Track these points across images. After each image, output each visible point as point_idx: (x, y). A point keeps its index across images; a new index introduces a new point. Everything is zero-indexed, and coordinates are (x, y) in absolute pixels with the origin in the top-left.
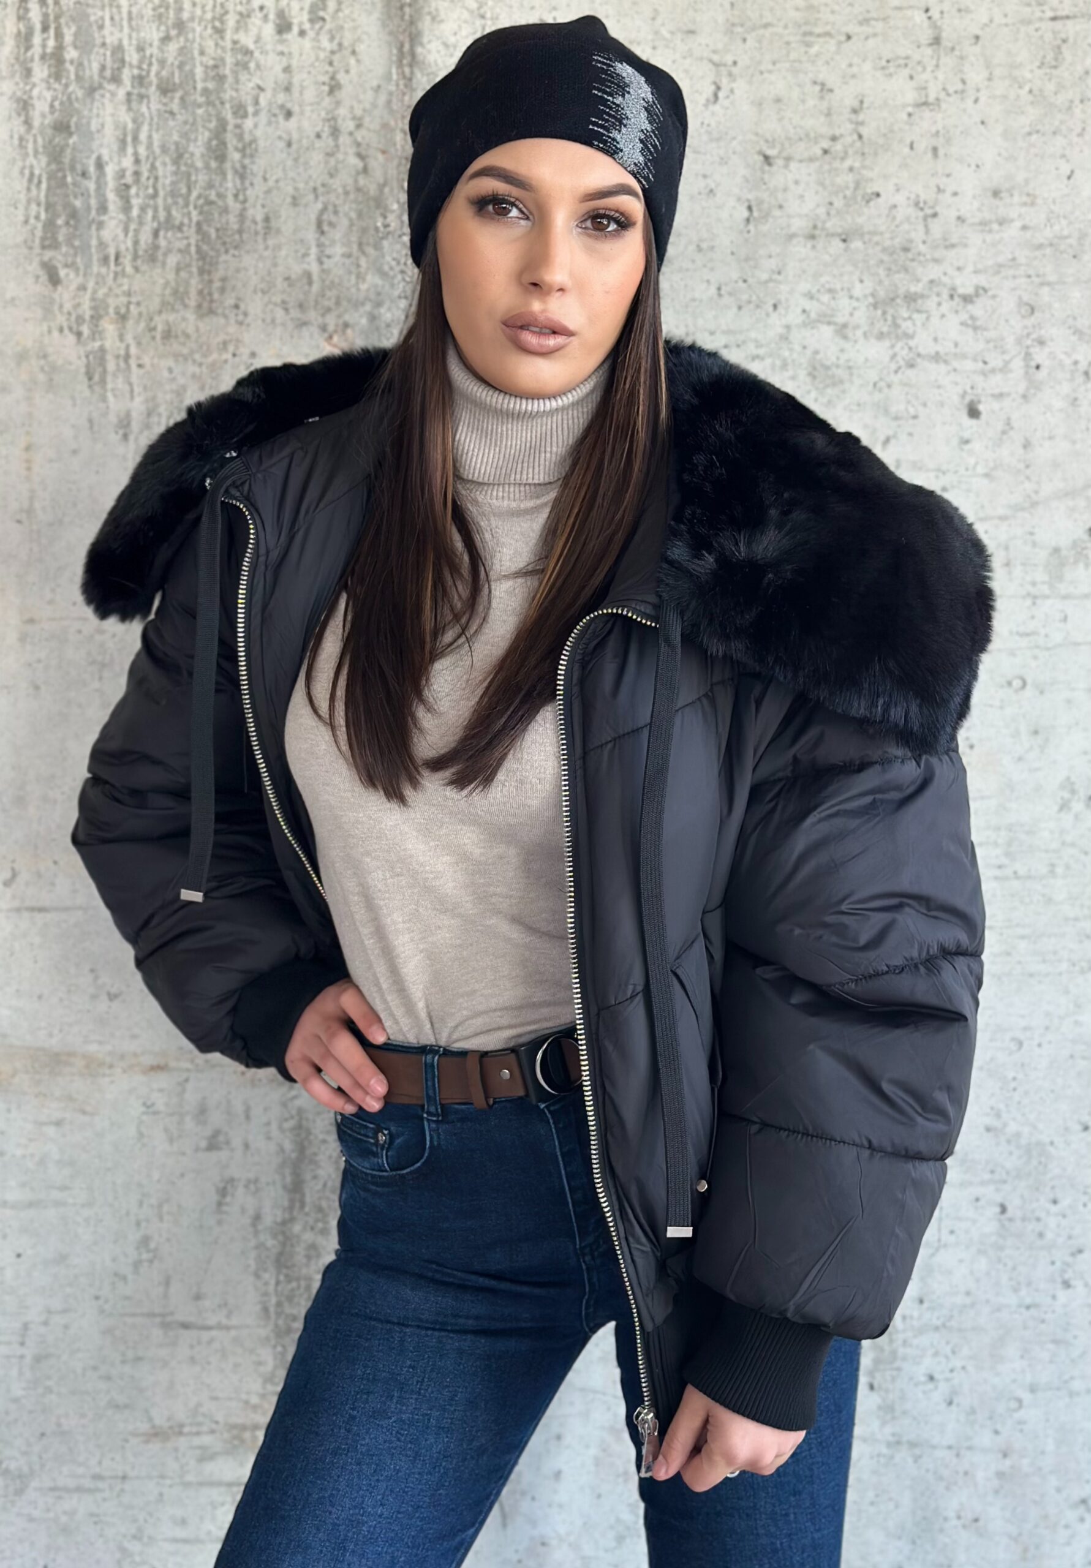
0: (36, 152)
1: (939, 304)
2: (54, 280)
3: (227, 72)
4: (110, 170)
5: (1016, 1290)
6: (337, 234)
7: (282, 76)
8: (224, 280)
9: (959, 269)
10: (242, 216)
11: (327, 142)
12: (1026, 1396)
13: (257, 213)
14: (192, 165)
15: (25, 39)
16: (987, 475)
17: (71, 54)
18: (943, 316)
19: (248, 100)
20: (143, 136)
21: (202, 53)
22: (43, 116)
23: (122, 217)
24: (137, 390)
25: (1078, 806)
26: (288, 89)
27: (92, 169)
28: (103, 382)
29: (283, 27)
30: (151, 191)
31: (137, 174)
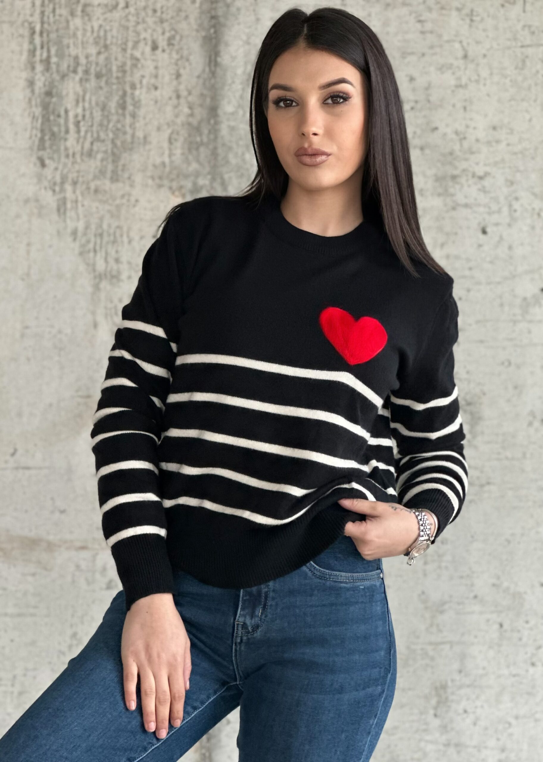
0: (36, 106)
1: (467, 180)
2: (43, 165)
3: (128, 68)
4: (71, 114)
5: (508, 667)
6: (179, 144)
7: (154, 71)
8: (124, 165)
9: (477, 164)
10: (133, 136)
11: (174, 101)
12: (513, 722)
13: (140, 134)
14: (109, 112)
15: (32, 52)
16: (491, 262)
17: (54, 60)
18: (469, 186)
19: (137, 82)
20: (87, 97)
21: (116, 59)
22: (40, 88)
23: (76, 136)
24: (81, 216)
25: (537, 424)
26: (156, 76)
27: (62, 113)
28: (65, 212)
29: (155, 48)
30: (90, 124)
31: (84, 116)
